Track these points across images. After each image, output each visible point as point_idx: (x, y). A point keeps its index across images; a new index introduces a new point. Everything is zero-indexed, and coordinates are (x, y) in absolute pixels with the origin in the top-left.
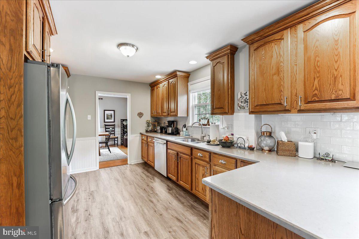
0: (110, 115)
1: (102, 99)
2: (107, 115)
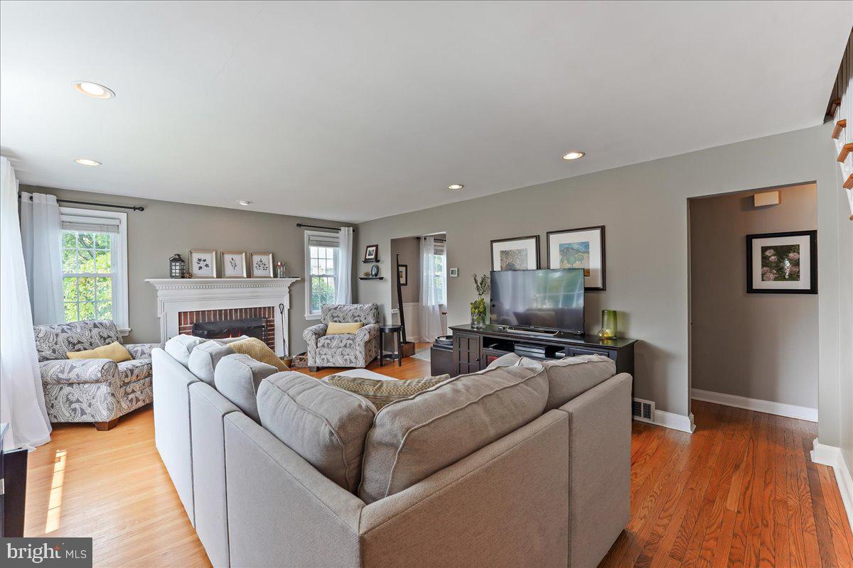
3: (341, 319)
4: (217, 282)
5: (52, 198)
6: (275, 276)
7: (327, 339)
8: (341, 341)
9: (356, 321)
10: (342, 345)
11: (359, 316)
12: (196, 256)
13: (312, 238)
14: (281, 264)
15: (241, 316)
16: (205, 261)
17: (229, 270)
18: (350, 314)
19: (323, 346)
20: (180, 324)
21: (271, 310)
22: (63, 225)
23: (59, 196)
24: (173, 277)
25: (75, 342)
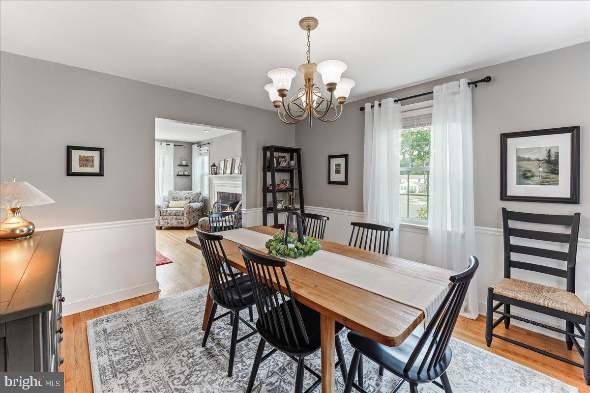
0: (543, 156)
1: (488, 79)
2: (519, 159)
5: (197, 145)
12: (221, 162)
22: (200, 154)
23: (199, 144)
24: (213, 174)
25: (177, 198)
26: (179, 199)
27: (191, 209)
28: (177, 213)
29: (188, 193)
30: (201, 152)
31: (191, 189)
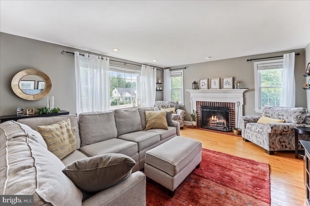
3: (270, 115)
4: (208, 91)
5: (168, 70)
6: (234, 88)
7: (250, 124)
8: (257, 129)
9: (280, 119)
10: (257, 130)
11: (282, 115)
12: (201, 81)
13: (259, 66)
14: (237, 82)
15: (219, 105)
16: (204, 83)
17: (213, 86)
18: (277, 113)
19: (248, 128)
20: (197, 105)
21: (233, 104)
22: (171, 76)
23: (171, 69)
24: (193, 89)
25: (164, 106)
26: (166, 107)
27: (185, 114)
28: (175, 117)
29: (163, 103)
30: (171, 74)
31: (162, 99)
